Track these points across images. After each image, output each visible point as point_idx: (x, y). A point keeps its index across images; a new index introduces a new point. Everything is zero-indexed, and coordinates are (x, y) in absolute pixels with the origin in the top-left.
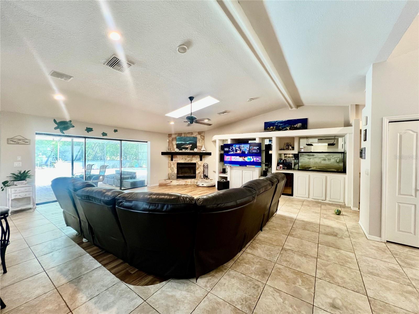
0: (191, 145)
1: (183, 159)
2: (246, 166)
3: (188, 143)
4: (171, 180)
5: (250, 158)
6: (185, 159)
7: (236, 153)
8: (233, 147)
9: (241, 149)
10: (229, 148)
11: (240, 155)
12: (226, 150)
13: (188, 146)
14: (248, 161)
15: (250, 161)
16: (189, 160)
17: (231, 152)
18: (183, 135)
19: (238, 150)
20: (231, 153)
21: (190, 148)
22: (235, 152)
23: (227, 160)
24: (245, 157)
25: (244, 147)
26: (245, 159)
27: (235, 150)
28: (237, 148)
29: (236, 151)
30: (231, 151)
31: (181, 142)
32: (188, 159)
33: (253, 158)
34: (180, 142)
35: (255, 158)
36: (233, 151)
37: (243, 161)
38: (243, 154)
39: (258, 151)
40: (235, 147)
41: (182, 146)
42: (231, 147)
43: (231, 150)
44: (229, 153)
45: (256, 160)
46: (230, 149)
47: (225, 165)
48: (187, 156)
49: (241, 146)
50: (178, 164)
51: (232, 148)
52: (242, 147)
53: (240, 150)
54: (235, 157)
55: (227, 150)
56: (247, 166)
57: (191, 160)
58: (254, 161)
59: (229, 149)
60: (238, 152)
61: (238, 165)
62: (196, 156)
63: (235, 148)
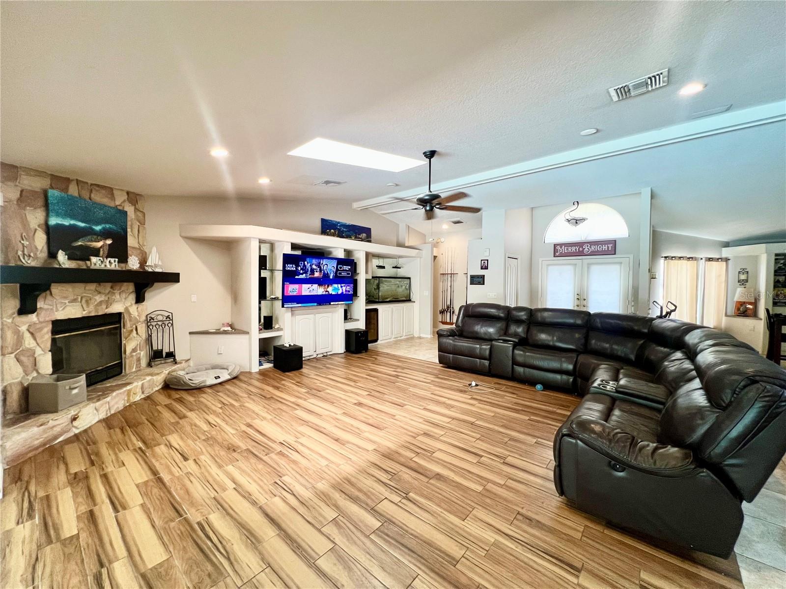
0: (109, 242)
1: (74, 301)
2: (330, 304)
3: (98, 228)
4: (73, 412)
5: (337, 287)
6: (87, 301)
7: (312, 276)
8: (306, 262)
9: (322, 267)
10: (297, 266)
11: (320, 282)
12: (289, 269)
13: (99, 244)
14: (333, 293)
15: (336, 293)
16: (101, 302)
17: (302, 274)
18: (73, 190)
19: (317, 272)
20: (301, 277)
21: (106, 252)
22: (310, 274)
23: (291, 294)
24: (328, 286)
25: (327, 265)
26: (328, 290)
27: (309, 269)
28: (314, 267)
29: (312, 271)
30: (301, 272)
31: (73, 222)
32: (99, 298)
33: (341, 287)
34: (67, 222)
35: (344, 286)
36: (306, 273)
37: (324, 293)
38: (324, 281)
39: (348, 274)
40: (309, 264)
41: (76, 240)
42: (301, 264)
43: (301, 269)
44: (297, 277)
45: (346, 291)
46: (299, 268)
47: (285, 306)
48: (92, 286)
49: (322, 262)
50: (58, 326)
51: (304, 265)
52: (324, 264)
53: (321, 271)
54: (310, 285)
55: (292, 269)
56: (332, 303)
57: (108, 303)
58: (342, 293)
59: (296, 268)
60: (317, 274)
61: (316, 304)
62: (125, 284)
63: (311, 265)
